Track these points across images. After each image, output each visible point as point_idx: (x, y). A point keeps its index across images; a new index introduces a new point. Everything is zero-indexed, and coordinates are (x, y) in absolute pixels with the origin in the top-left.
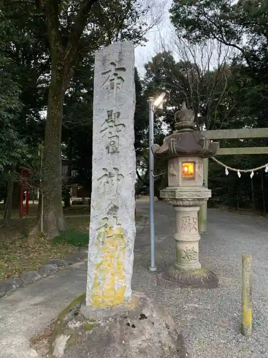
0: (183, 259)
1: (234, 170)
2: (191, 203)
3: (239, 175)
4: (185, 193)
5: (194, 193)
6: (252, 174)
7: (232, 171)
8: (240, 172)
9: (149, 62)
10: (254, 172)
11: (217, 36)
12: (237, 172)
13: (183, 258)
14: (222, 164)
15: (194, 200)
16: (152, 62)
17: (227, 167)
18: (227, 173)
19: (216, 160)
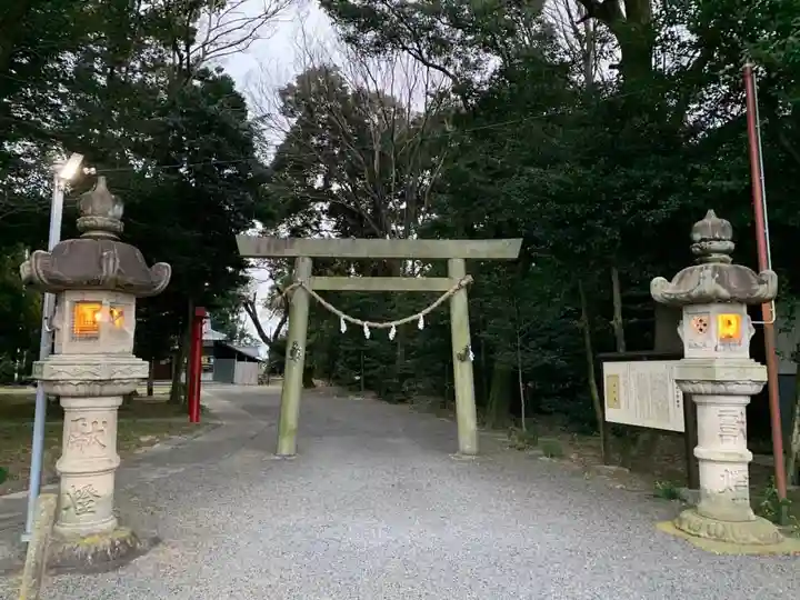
0: (64, 512)
1: (359, 322)
2: (82, 390)
3: (367, 334)
4: (66, 368)
5: (84, 368)
6: (393, 331)
7: (355, 324)
8: (370, 328)
9: (290, 86)
10: (397, 327)
11: (410, 46)
12: (362, 327)
13: (66, 509)
14: (333, 309)
15: (83, 383)
16: (295, 84)
17: (343, 316)
18: (344, 328)
19: (323, 302)
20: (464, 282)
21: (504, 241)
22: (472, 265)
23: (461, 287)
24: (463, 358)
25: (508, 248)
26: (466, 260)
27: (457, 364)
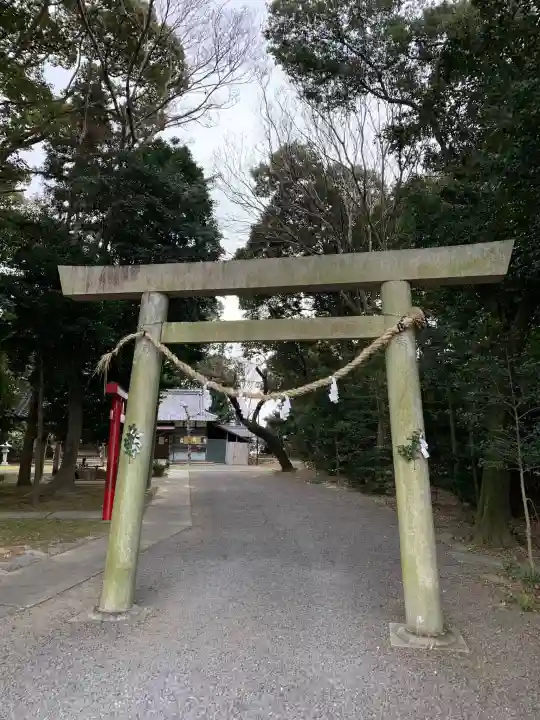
16: (269, 164)
20: (407, 321)
21: (479, 246)
22: (423, 291)
23: (402, 328)
24: (410, 454)
25: (489, 259)
26: (412, 283)
27: (399, 463)
